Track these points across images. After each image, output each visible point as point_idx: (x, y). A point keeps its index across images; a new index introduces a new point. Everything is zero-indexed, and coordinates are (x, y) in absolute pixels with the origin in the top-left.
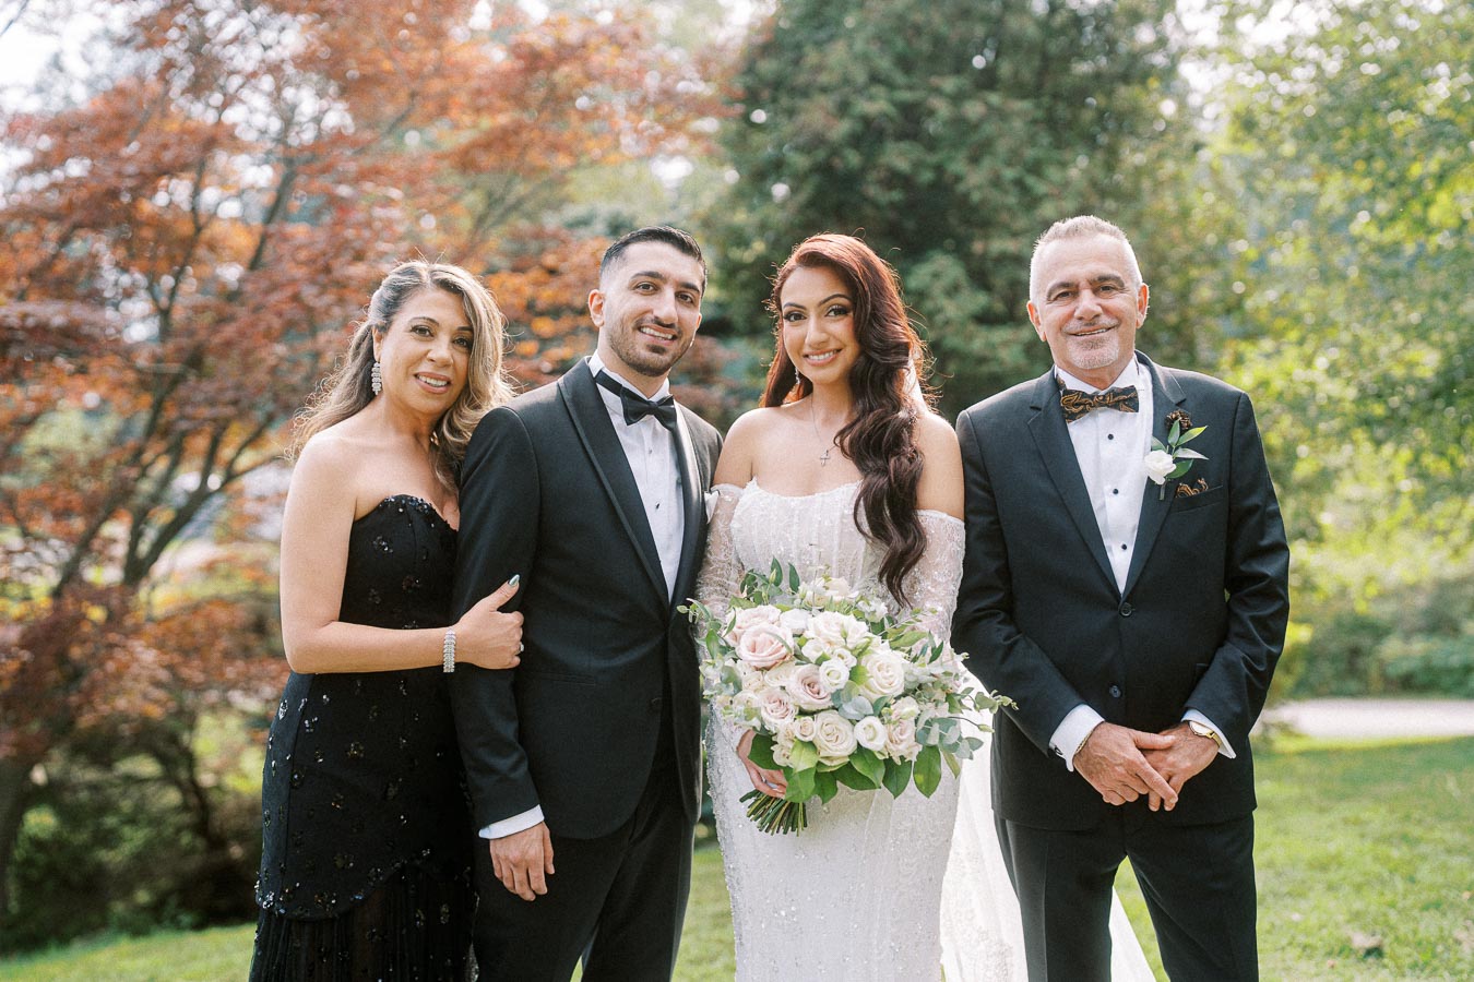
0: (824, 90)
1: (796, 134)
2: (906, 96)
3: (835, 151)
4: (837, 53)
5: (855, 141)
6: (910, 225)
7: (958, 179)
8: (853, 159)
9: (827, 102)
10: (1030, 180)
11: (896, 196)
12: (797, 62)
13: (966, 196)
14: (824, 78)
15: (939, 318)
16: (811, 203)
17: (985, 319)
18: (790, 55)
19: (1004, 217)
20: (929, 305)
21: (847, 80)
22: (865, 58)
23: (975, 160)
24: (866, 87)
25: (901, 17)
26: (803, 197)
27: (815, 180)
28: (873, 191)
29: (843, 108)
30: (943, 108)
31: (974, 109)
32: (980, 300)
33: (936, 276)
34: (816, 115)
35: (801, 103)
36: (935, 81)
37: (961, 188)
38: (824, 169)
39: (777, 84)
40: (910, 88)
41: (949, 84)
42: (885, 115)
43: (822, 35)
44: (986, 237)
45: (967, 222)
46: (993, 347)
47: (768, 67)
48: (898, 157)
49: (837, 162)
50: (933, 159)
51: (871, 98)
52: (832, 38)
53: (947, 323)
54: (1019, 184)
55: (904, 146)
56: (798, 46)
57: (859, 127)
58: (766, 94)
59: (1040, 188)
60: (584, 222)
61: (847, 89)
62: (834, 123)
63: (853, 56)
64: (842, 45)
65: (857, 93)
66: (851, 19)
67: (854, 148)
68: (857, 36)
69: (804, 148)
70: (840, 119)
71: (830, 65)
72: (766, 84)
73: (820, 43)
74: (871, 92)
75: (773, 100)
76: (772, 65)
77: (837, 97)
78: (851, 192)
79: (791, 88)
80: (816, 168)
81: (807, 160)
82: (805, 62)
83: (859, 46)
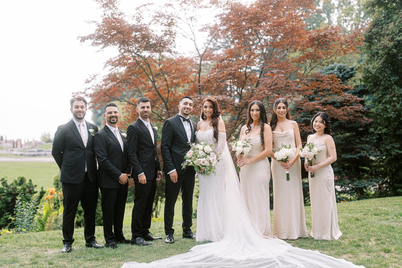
0: (388, 35)
1: (381, 46)
3: (390, 49)
4: (391, 26)
5: (396, 46)
8: (395, 51)
9: (389, 38)
12: (382, 28)
14: (388, 32)
16: (385, 62)
18: (380, 27)
21: (393, 32)
24: (398, 33)
26: (382, 61)
28: (400, 58)
29: (392, 39)
34: (385, 41)
35: (382, 38)
38: (388, 54)
39: (377, 34)
43: (390, 20)
47: (374, 30)
49: (390, 52)
51: (399, 36)
52: (391, 22)
56: (382, 25)
57: (396, 42)
58: (374, 37)
60: (332, 69)
61: (394, 34)
62: (390, 43)
63: (395, 26)
64: (393, 23)
65: (396, 35)
66: (395, 17)
67: (395, 48)
68: (397, 21)
69: (383, 50)
70: (391, 42)
71: (389, 29)
72: (374, 34)
73: (388, 23)
74: (399, 35)
75: (376, 38)
76: (376, 30)
77: (391, 36)
78: (395, 58)
79: (380, 35)
80: (386, 54)
81: (383, 52)
82: (383, 29)
83: (397, 24)
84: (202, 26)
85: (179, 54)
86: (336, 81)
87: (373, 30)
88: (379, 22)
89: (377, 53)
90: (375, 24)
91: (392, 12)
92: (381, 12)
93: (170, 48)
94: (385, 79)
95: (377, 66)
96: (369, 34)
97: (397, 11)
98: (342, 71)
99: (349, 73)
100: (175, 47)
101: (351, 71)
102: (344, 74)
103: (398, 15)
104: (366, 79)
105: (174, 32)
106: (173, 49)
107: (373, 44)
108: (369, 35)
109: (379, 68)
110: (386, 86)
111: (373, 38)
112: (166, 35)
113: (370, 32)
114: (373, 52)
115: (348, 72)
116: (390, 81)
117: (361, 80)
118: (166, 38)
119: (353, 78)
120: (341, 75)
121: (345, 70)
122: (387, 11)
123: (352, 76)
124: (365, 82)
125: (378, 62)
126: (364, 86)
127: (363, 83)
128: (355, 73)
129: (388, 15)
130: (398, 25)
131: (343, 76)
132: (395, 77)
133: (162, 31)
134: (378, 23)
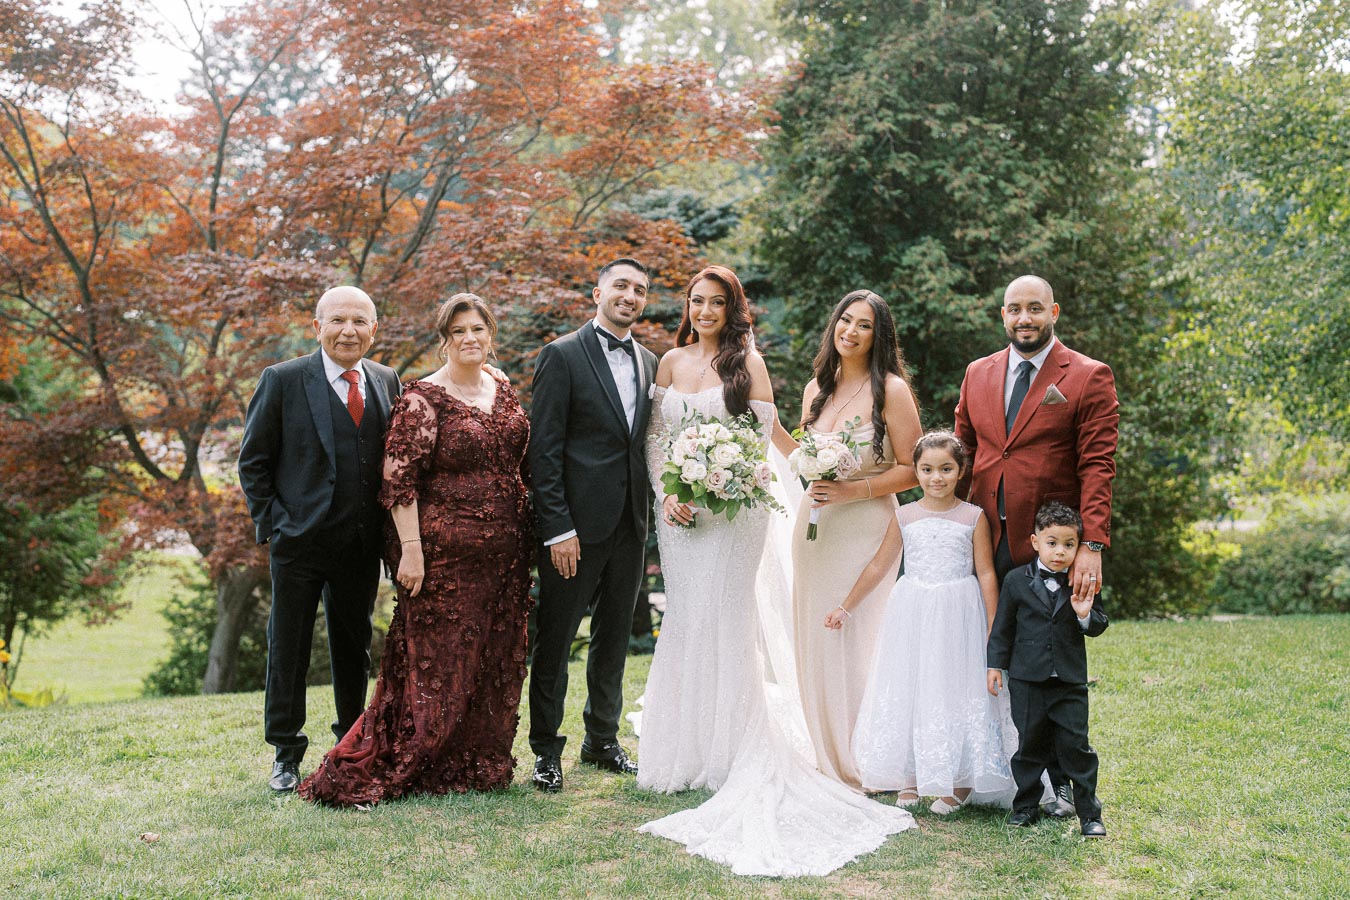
0: (846, 111)
1: (823, 144)
2: (908, 117)
3: (851, 159)
4: (857, 82)
5: (867, 150)
6: (908, 216)
7: (946, 181)
8: (865, 164)
9: (848, 120)
10: (1002, 184)
11: (897, 193)
12: (827, 88)
13: (952, 194)
14: (846, 102)
15: (924, 288)
16: (833, 195)
17: (959, 288)
18: (823, 82)
19: (980, 212)
20: (917, 277)
21: (862, 105)
22: (878, 88)
23: (959, 167)
24: (877, 110)
25: (907, 56)
26: (826, 192)
27: (836, 178)
28: (879, 188)
29: (860, 125)
30: (936, 129)
31: (959, 129)
32: (958, 274)
33: (924, 254)
34: (838, 131)
35: (828, 119)
36: (931, 106)
37: (948, 189)
38: (844, 171)
39: (812, 103)
40: (912, 111)
41: (941, 109)
42: (891, 132)
43: (851, 65)
44: (967, 227)
45: (951, 213)
46: (965, 311)
47: (805, 91)
48: (900, 163)
49: (853, 166)
50: (928, 165)
51: (881, 120)
52: (855, 70)
53: (930, 290)
54: (992, 186)
55: (905, 155)
56: (829, 76)
57: (871, 138)
58: (803, 112)
59: (1010, 190)
60: (660, 204)
61: (863, 111)
62: (852, 137)
63: (868, 86)
64: (861, 76)
65: (870, 115)
66: (869, 57)
67: (866, 156)
68: (872, 71)
69: (829, 155)
70: (857, 134)
71: (851, 92)
72: (803, 103)
73: (845, 74)
74: (881, 114)
75: (808, 117)
76: (809, 90)
77: (855, 117)
78: (864, 189)
79: (822, 109)
80: (838, 170)
81: (831, 164)
82: (833, 89)
83: (873, 79)
84: (228, 9)
85: (144, 99)
86: (678, 244)
87: (800, 90)
88: (819, 67)
89: (810, 166)
90: (809, 72)
91: (859, 41)
92: (826, 34)
93: (113, 76)
94: (830, 252)
95: (809, 206)
96: (788, 100)
97: (873, 40)
98: (691, 213)
99: (715, 224)
100: (130, 73)
101: (722, 216)
102: (700, 225)
103: (876, 53)
104: (770, 246)
105: (129, 18)
106: (124, 82)
107: (797, 134)
108: (787, 105)
109: (815, 215)
110: (832, 274)
111: (798, 117)
112: (95, 23)
113: (791, 93)
114: (798, 160)
115: (711, 220)
116: (843, 257)
117: (753, 251)
118: (95, 36)
119: (729, 241)
120: (689, 226)
121: (702, 212)
122: (843, 36)
123: (722, 232)
124: (765, 256)
125: (812, 197)
126: (761, 269)
127: (757, 260)
128: (735, 224)
129: (846, 48)
130: (877, 83)
131: (694, 233)
132: (859, 247)
133: (84, 7)
134: (816, 71)
